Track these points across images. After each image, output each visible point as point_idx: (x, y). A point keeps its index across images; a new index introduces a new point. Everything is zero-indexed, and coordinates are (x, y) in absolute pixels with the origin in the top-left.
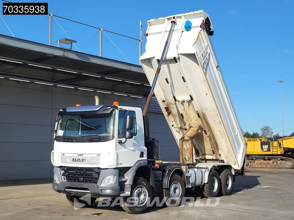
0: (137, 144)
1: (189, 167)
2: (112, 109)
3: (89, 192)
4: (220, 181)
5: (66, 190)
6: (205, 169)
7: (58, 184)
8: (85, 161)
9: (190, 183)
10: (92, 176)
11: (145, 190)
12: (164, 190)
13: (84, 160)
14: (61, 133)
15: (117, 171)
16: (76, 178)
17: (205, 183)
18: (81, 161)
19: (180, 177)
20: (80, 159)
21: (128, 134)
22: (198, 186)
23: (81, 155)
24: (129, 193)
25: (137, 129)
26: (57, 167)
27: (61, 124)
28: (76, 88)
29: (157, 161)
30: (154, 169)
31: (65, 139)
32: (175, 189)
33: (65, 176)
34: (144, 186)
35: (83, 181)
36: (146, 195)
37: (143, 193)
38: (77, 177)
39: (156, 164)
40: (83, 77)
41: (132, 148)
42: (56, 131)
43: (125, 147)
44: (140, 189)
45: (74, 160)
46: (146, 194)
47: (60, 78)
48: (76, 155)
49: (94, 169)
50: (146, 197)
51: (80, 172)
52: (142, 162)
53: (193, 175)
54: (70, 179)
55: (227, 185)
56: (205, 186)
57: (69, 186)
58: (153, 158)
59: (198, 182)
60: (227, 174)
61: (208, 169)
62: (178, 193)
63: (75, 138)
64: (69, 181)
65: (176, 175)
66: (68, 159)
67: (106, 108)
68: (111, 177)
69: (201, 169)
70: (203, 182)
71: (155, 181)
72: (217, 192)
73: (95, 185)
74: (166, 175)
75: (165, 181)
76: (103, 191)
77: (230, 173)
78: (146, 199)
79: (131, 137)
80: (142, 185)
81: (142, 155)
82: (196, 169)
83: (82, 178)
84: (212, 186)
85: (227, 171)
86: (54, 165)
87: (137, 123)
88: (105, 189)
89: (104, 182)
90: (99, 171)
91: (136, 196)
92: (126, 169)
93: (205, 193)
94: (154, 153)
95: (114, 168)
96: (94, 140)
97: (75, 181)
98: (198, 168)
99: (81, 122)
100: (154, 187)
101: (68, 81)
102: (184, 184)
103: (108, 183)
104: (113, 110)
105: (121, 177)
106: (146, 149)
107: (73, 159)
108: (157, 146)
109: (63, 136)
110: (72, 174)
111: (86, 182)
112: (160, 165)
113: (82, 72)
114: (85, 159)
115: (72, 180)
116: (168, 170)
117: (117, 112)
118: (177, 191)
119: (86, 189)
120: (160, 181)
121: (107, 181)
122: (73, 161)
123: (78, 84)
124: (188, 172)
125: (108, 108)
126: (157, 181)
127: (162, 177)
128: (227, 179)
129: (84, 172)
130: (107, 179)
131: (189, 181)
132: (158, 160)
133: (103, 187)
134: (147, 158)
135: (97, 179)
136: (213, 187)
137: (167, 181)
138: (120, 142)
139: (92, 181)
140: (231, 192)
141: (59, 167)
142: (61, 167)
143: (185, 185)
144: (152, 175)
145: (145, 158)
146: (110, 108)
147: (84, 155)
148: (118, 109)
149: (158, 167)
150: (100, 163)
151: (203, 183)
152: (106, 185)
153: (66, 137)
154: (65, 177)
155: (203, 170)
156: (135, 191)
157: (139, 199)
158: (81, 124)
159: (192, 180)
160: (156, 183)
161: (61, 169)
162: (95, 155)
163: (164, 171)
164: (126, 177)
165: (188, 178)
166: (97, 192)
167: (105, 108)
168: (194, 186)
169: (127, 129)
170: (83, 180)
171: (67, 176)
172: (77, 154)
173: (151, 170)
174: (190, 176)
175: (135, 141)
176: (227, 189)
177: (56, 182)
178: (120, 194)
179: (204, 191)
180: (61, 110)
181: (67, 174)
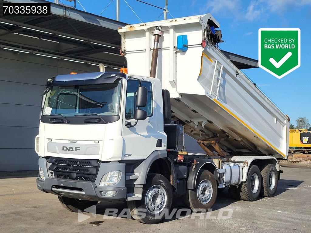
0: (152, 127)
1: (222, 161)
2: (117, 77)
3: (84, 193)
4: (261, 178)
5: (53, 189)
6: (243, 164)
7: (43, 181)
8: (80, 150)
9: (223, 182)
10: (88, 171)
11: (163, 191)
12: (189, 191)
13: (77, 149)
14: (48, 111)
15: (124, 165)
16: (67, 174)
17: (242, 182)
18: (74, 150)
19: (211, 174)
20: (72, 148)
21: (139, 113)
22: (234, 185)
23: (75, 141)
24: (140, 196)
25: (154, 107)
26: (42, 157)
27: (49, 99)
28: (87, 63)
29: (180, 153)
30: (176, 163)
31: (53, 119)
32: (204, 189)
33: (52, 170)
34: (162, 185)
35: (76, 179)
36: (165, 198)
37: (159, 195)
38: (68, 172)
39: (178, 156)
40: (94, 48)
41: (146, 134)
42: (43, 108)
43: (135, 132)
44: (156, 190)
45: (65, 149)
46: (164, 196)
47: (67, 49)
48: (67, 142)
49: (91, 161)
50: (164, 201)
51: (73, 165)
52: (160, 153)
53: (228, 171)
54: (60, 175)
55: (270, 184)
56: (243, 185)
57: (57, 185)
58: (175, 148)
59: (234, 181)
60: (270, 170)
61: (248, 164)
62: (208, 194)
63: (66, 118)
64: (58, 177)
65: (206, 172)
66: (57, 147)
67: (110, 76)
68: (115, 173)
69: (238, 163)
70: (241, 180)
71: (177, 179)
72: (258, 194)
73: (91, 183)
74: (193, 171)
75: (191, 179)
76: (102, 193)
77: (273, 169)
78: (164, 203)
79: (144, 118)
80: (160, 184)
81: (159, 143)
82: (232, 163)
83: (75, 174)
84: (252, 185)
85: (270, 167)
86: (39, 155)
87: (153, 99)
88: (106, 190)
89: (105, 181)
90: (98, 165)
91: (150, 199)
92: (136, 163)
93: (243, 195)
94: (177, 142)
95: (118, 161)
96: (92, 121)
97: (66, 177)
98: (234, 162)
99: (78, 95)
100: (175, 187)
101: (76, 54)
102: (216, 183)
103: (111, 182)
104: (119, 79)
105: (130, 173)
106: (166, 135)
107: (63, 147)
108: (180, 131)
109: (50, 115)
110: (62, 167)
111: (81, 179)
112: (184, 158)
113: (90, 40)
114: (80, 148)
115: (62, 176)
116: (195, 165)
117: (125, 82)
118: (207, 192)
119: (80, 189)
120: (184, 180)
121: (109, 179)
122: (63, 150)
123: (89, 58)
124: (222, 168)
125: (112, 76)
126: (180, 179)
127: (186, 173)
128: (270, 177)
129: (78, 166)
130: (109, 176)
131: (223, 180)
132: (181, 151)
133: (103, 188)
134: (167, 148)
135: (95, 175)
136: (253, 187)
137: (194, 179)
138: (128, 125)
139: (88, 178)
140: (275, 193)
141: (44, 157)
142: (47, 158)
143: (218, 185)
144: (173, 170)
145: (164, 147)
146: (114, 75)
147: (78, 142)
148: (125, 78)
149: (182, 161)
150: (100, 153)
151: (241, 182)
152: (107, 185)
153: (55, 116)
154: (53, 172)
155: (241, 165)
156: (149, 192)
157: (154, 204)
158: (80, 98)
159: (226, 178)
160: (178, 181)
161: (47, 161)
162: (93, 143)
163: (190, 166)
164: (136, 174)
165: (222, 175)
166: (94, 194)
167: (107, 77)
168: (228, 186)
169: (139, 106)
170: (76, 177)
171: (56, 170)
172: (68, 140)
173: (172, 164)
174: (224, 173)
175: (149, 124)
176: (270, 189)
177: (42, 178)
178: (127, 198)
179: (241, 192)
180: (49, 80)
181: (55, 167)
